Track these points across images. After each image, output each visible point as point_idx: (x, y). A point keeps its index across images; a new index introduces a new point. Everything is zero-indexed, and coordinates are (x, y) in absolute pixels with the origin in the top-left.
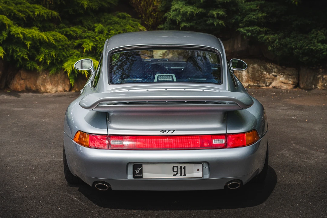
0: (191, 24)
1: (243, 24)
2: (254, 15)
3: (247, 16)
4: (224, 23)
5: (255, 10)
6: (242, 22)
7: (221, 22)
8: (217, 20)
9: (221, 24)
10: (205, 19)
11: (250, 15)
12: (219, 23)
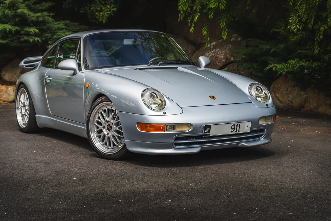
0: (7, 41)
1: (52, 41)
2: (62, 33)
3: (56, 34)
4: (40, 39)
5: (62, 29)
6: (51, 39)
7: (36, 39)
8: (33, 37)
9: (36, 41)
10: (19, 36)
11: (59, 33)
12: (34, 39)
